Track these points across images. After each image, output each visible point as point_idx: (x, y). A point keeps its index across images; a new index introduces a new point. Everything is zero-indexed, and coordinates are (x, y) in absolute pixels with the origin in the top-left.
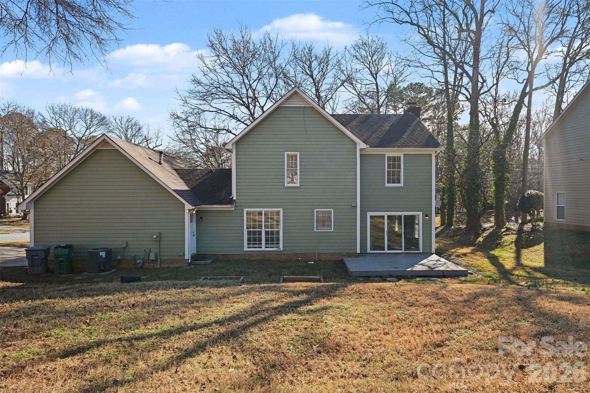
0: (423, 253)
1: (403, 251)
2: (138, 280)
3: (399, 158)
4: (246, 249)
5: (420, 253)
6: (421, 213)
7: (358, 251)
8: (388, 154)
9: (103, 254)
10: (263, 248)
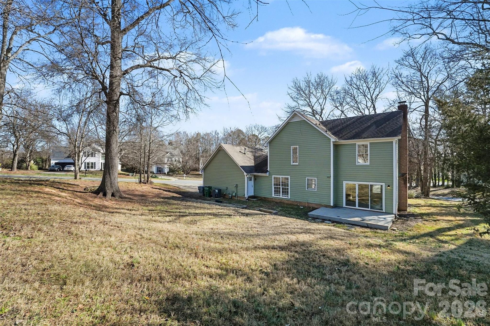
0: (385, 213)
1: (369, 209)
2: (221, 202)
3: (367, 145)
4: (273, 196)
5: (383, 212)
6: (384, 184)
7: (332, 205)
8: (358, 143)
9: (217, 191)
10: (281, 197)
